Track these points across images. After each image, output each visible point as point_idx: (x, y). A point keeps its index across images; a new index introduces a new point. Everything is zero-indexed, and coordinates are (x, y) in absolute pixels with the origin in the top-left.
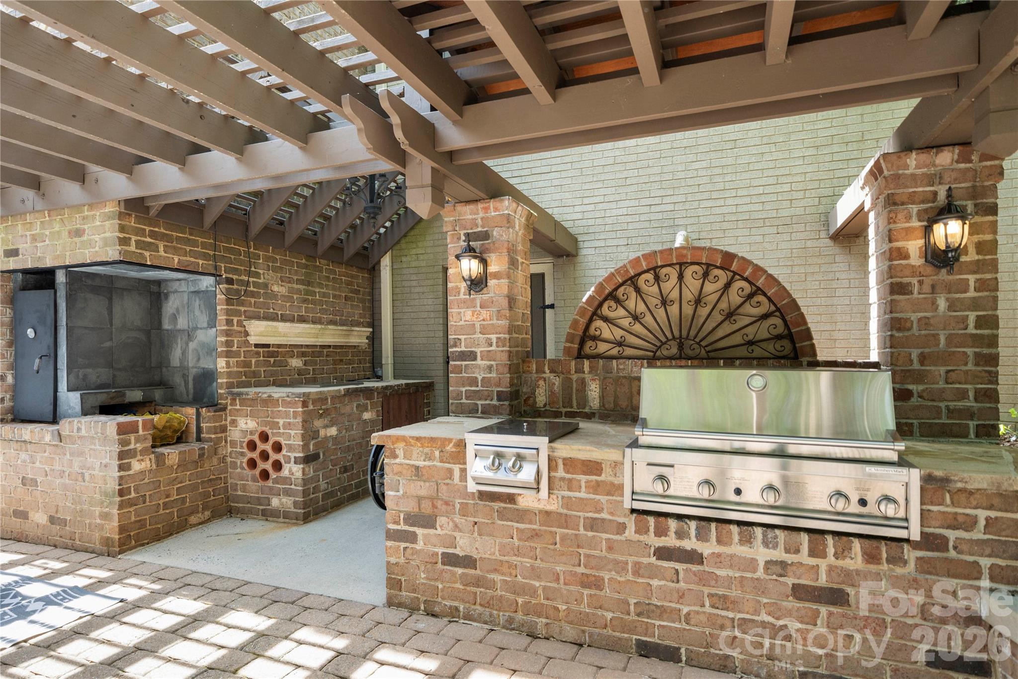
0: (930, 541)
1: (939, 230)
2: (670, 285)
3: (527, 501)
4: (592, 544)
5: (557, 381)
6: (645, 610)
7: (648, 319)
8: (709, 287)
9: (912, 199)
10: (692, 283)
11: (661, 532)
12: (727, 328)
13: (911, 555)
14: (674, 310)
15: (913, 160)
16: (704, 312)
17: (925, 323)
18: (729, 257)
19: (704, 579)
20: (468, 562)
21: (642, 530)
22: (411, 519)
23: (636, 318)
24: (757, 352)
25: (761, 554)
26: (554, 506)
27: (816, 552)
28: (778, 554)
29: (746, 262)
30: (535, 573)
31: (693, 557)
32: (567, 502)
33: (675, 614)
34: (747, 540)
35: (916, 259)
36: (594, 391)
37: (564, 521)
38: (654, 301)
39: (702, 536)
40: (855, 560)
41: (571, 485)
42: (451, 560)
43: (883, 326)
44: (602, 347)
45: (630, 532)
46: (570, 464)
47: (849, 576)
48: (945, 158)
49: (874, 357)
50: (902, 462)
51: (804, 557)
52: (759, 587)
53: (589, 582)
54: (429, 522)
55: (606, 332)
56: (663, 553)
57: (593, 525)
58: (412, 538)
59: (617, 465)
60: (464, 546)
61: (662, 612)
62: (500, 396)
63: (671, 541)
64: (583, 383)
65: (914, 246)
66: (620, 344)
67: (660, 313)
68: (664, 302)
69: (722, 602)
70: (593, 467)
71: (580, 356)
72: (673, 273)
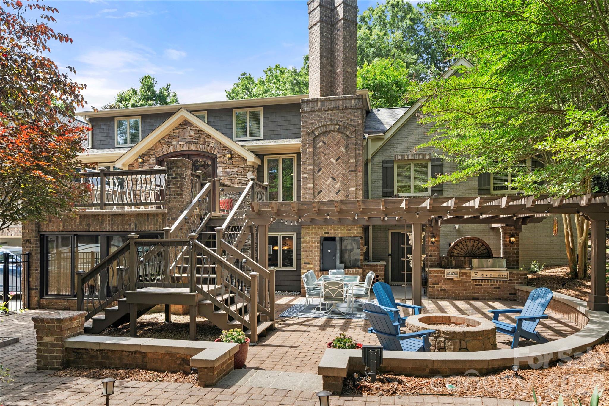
0: (510, 280)
1: (511, 239)
2: (468, 243)
3: (455, 279)
4: (466, 285)
5: (446, 261)
6: (474, 293)
7: (464, 249)
8: (475, 244)
9: (508, 233)
10: (472, 243)
11: (476, 282)
12: (478, 251)
13: (508, 282)
14: (469, 248)
15: (508, 228)
16: (474, 248)
17: (509, 252)
18: (479, 239)
19: (482, 288)
20: (445, 289)
21: (473, 282)
22: (434, 284)
23: (461, 249)
24: (483, 255)
25: (490, 284)
26: (460, 279)
27: (497, 283)
28: (492, 283)
29: (482, 240)
30: (456, 290)
31: (481, 285)
32: (462, 279)
33: (478, 293)
34: (488, 282)
35: (508, 242)
36: (454, 262)
37: (461, 282)
38: (465, 246)
39: (482, 282)
40: (501, 283)
41: (462, 276)
42: (441, 290)
43: (503, 252)
44: (455, 254)
45: (472, 282)
46: (462, 273)
47: (501, 285)
48: (512, 228)
49: (502, 256)
50: (507, 271)
51: (495, 283)
52: (490, 288)
53: (465, 290)
54: (437, 284)
55: (456, 251)
56: (476, 285)
57: (466, 282)
58: (434, 287)
59: (470, 273)
60: (444, 287)
61: (476, 293)
62: (437, 264)
63: (478, 283)
64: (451, 261)
65: (508, 240)
66: (458, 254)
67: (466, 248)
68: (467, 246)
69: (484, 291)
70: (466, 273)
71: (451, 256)
72: (469, 241)
